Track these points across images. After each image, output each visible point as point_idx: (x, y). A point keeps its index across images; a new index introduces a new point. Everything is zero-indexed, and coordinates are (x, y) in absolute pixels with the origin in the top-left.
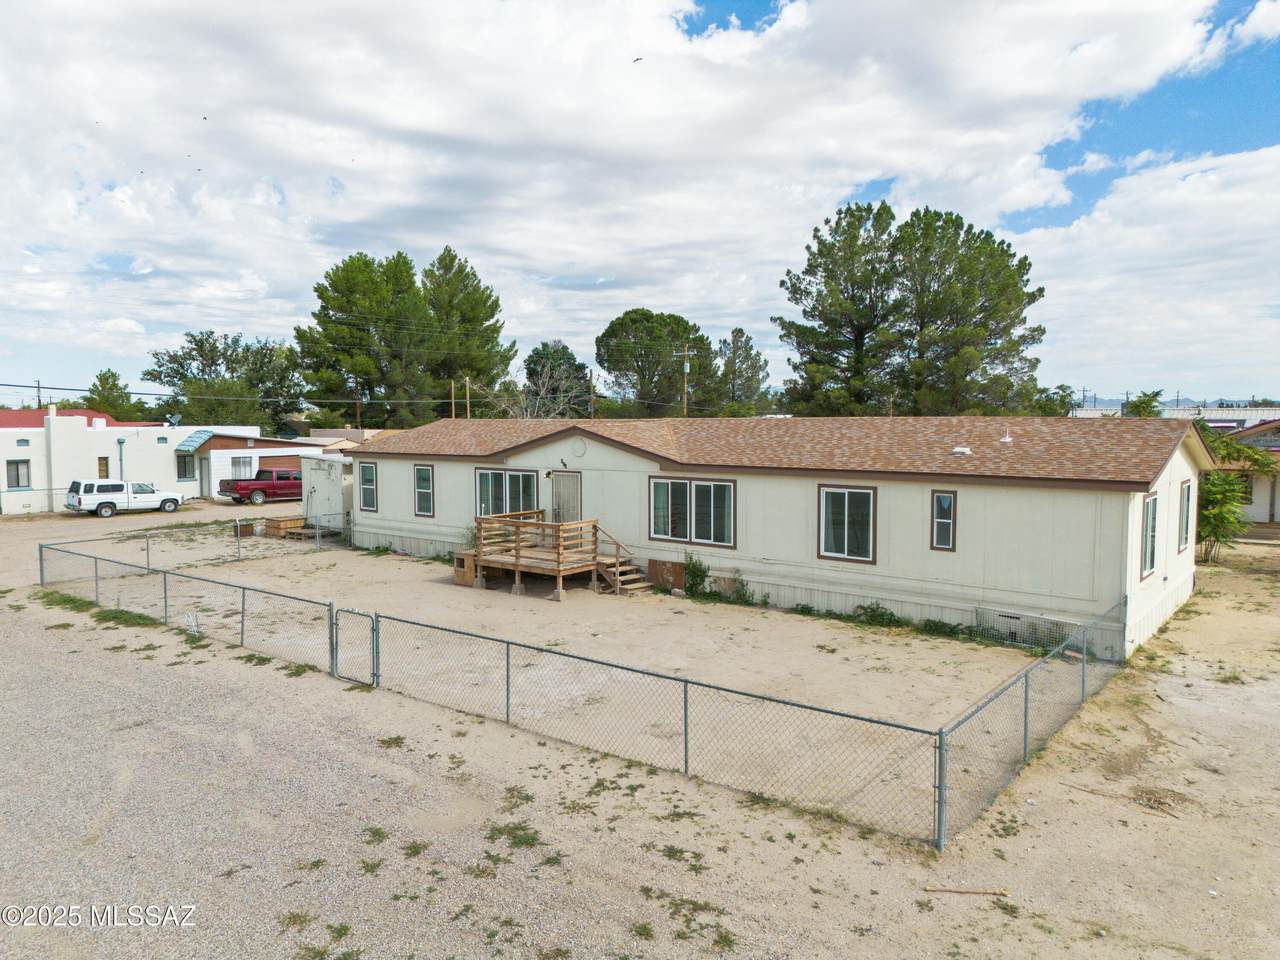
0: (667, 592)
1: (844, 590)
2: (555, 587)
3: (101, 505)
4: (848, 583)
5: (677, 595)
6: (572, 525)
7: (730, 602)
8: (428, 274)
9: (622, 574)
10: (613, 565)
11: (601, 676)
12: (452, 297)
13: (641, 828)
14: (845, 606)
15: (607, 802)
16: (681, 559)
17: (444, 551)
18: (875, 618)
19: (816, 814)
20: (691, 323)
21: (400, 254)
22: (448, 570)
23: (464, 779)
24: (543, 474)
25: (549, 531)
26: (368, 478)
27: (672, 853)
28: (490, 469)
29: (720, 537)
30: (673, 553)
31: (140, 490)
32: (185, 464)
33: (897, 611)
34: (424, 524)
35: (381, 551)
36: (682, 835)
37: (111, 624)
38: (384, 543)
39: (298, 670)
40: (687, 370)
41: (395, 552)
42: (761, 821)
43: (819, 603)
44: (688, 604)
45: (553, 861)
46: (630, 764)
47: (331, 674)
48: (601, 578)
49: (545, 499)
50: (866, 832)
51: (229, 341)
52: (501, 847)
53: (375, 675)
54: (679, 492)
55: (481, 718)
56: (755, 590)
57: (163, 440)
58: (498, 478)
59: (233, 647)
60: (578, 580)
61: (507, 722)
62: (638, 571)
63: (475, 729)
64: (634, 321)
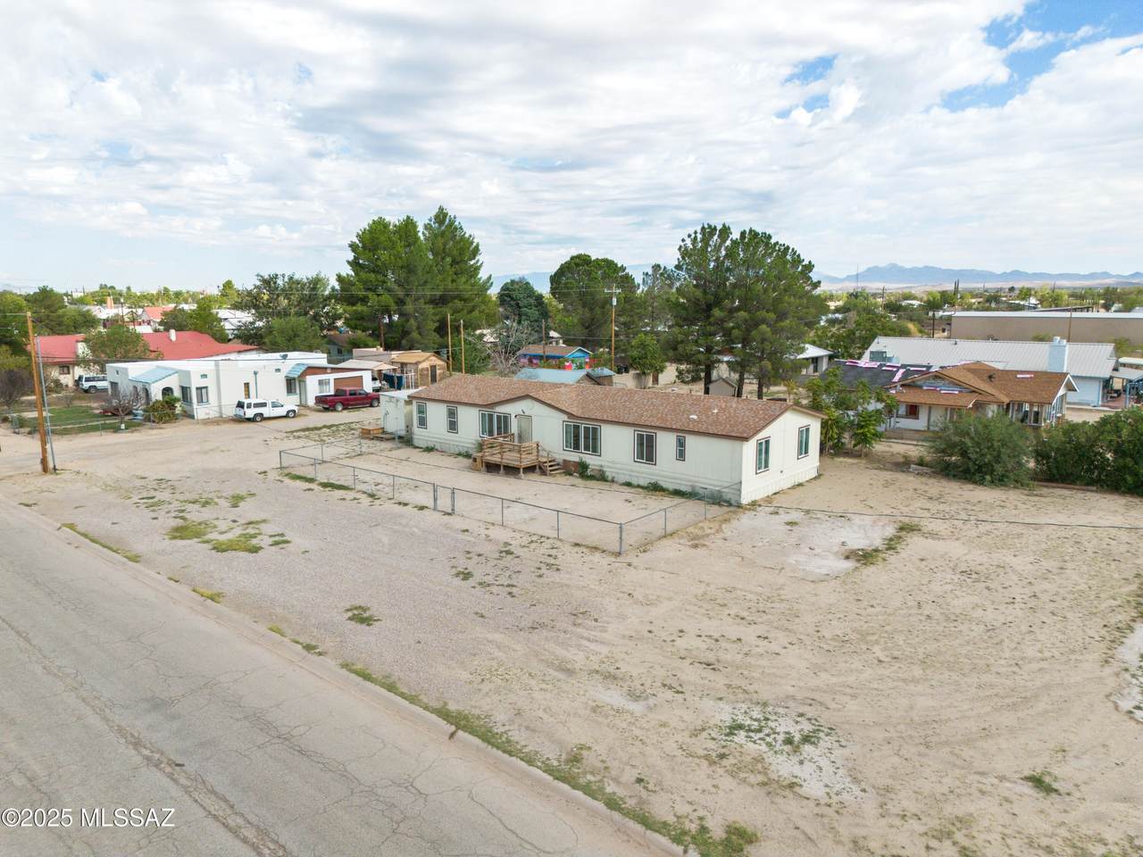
0: (571, 475)
1: (644, 475)
2: (519, 473)
3: (256, 415)
4: (644, 473)
5: (576, 477)
6: (527, 444)
7: (598, 480)
8: (427, 227)
9: (550, 466)
10: (546, 462)
11: (537, 511)
12: (445, 245)
13: (543, 551)
14: (644, 482)
15: (533, 545)
16: (577, 460)
17: (463, 451)
18: (655, 488)
19: (592, 548)
20: (619, 265)
21: (408, 217)
22: (468, 462)
23: (490, 540)
24: (513, 417)
25: (516, 448)
26: (421, 411)
27: (549, 556)
28: (487, 411)
29: (595, 450)
30: (574, 457)
31: (275, 405)
32: (291, 384)
33: (665, 485)
34: (452, 436)
35: (429, 450)
36: (553, 552)
37: (330, 489)
38: (431, 445)
39: (422, 508)
40: (615, 303)
41: (437, 450)
42: (577, 549)
43: (635, 482)
44: (579, 481)
45: (518, 557)
46: (542, 537)
47: (434, 510)
48: (540, 468)
49: (514, 429)
50: (604, 551)
51: (286, 279)
52: (504, 554)
53: (453, 510)
54: (577, 428)
55: (493, 524)
56: (609, 475)
57: (278, 370)
58: (491, 417)
59: (390, 499)
60: (530, 469)
61: (503, 525)
62: (558, 465)
63: (492, 527)
64: (577, 265)
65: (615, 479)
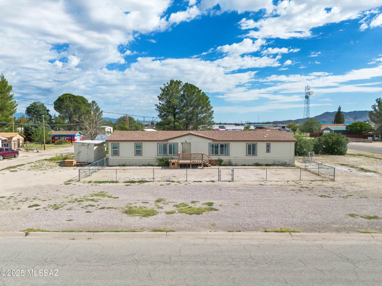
1: (251, 161)
7: (228, 166)
14: (251, 164)
16: (217, 159)
17: (146, 164)
18: (257, 165)
24: (180, 144)
26: (115, 147)
28: (162, 143)
29: (226, 154)
33: (261, 163)
34: (138, 158)
38: (122, 164)
41: (127, 166)
47: (219, 181)
48: (204, 164)
49: (180, 149)
54: (216, 146)
56: (233, 162)
58: (165, 145)
59: (186, 181)
65: (237, 164)
